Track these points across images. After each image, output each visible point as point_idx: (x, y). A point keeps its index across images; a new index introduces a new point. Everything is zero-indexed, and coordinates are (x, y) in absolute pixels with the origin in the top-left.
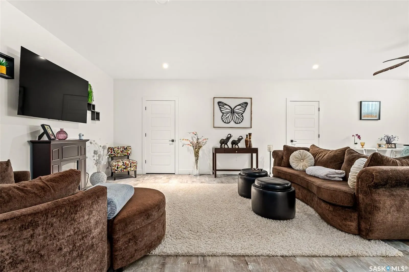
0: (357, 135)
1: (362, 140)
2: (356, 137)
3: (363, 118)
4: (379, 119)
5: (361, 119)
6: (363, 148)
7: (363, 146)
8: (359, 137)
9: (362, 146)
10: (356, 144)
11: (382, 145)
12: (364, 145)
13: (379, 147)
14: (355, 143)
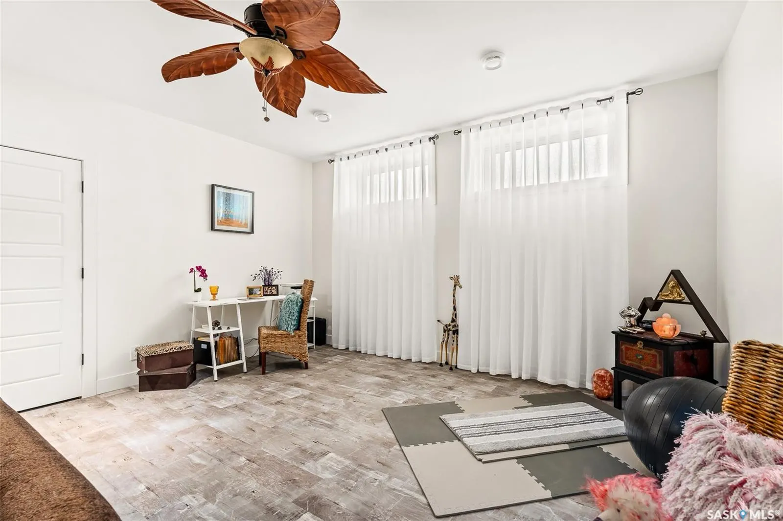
0: (199, 268)
1: (212, 281)
2: (198, 273)
3: (216, 227)
4: (252, 232)
5: (213, 229)
6: (214, 299)
7: (214, 295)
8: (203, 274)
9: (212, 296)
10: (199, 290)
11: (255, 289)
12: (217, 294)
13: (250, 295)
14: (196, 289)
